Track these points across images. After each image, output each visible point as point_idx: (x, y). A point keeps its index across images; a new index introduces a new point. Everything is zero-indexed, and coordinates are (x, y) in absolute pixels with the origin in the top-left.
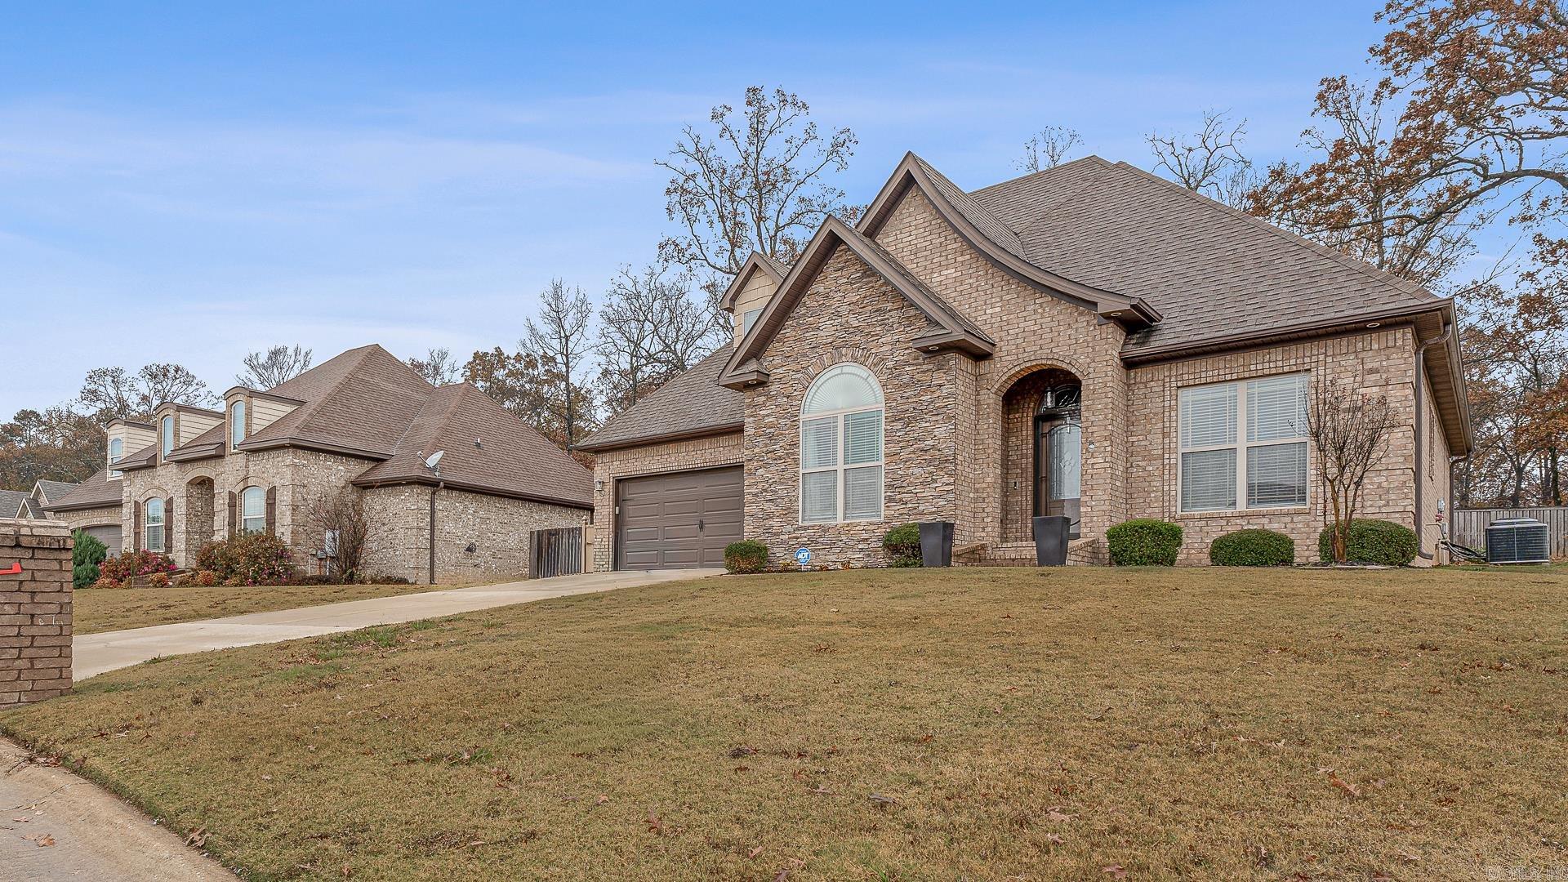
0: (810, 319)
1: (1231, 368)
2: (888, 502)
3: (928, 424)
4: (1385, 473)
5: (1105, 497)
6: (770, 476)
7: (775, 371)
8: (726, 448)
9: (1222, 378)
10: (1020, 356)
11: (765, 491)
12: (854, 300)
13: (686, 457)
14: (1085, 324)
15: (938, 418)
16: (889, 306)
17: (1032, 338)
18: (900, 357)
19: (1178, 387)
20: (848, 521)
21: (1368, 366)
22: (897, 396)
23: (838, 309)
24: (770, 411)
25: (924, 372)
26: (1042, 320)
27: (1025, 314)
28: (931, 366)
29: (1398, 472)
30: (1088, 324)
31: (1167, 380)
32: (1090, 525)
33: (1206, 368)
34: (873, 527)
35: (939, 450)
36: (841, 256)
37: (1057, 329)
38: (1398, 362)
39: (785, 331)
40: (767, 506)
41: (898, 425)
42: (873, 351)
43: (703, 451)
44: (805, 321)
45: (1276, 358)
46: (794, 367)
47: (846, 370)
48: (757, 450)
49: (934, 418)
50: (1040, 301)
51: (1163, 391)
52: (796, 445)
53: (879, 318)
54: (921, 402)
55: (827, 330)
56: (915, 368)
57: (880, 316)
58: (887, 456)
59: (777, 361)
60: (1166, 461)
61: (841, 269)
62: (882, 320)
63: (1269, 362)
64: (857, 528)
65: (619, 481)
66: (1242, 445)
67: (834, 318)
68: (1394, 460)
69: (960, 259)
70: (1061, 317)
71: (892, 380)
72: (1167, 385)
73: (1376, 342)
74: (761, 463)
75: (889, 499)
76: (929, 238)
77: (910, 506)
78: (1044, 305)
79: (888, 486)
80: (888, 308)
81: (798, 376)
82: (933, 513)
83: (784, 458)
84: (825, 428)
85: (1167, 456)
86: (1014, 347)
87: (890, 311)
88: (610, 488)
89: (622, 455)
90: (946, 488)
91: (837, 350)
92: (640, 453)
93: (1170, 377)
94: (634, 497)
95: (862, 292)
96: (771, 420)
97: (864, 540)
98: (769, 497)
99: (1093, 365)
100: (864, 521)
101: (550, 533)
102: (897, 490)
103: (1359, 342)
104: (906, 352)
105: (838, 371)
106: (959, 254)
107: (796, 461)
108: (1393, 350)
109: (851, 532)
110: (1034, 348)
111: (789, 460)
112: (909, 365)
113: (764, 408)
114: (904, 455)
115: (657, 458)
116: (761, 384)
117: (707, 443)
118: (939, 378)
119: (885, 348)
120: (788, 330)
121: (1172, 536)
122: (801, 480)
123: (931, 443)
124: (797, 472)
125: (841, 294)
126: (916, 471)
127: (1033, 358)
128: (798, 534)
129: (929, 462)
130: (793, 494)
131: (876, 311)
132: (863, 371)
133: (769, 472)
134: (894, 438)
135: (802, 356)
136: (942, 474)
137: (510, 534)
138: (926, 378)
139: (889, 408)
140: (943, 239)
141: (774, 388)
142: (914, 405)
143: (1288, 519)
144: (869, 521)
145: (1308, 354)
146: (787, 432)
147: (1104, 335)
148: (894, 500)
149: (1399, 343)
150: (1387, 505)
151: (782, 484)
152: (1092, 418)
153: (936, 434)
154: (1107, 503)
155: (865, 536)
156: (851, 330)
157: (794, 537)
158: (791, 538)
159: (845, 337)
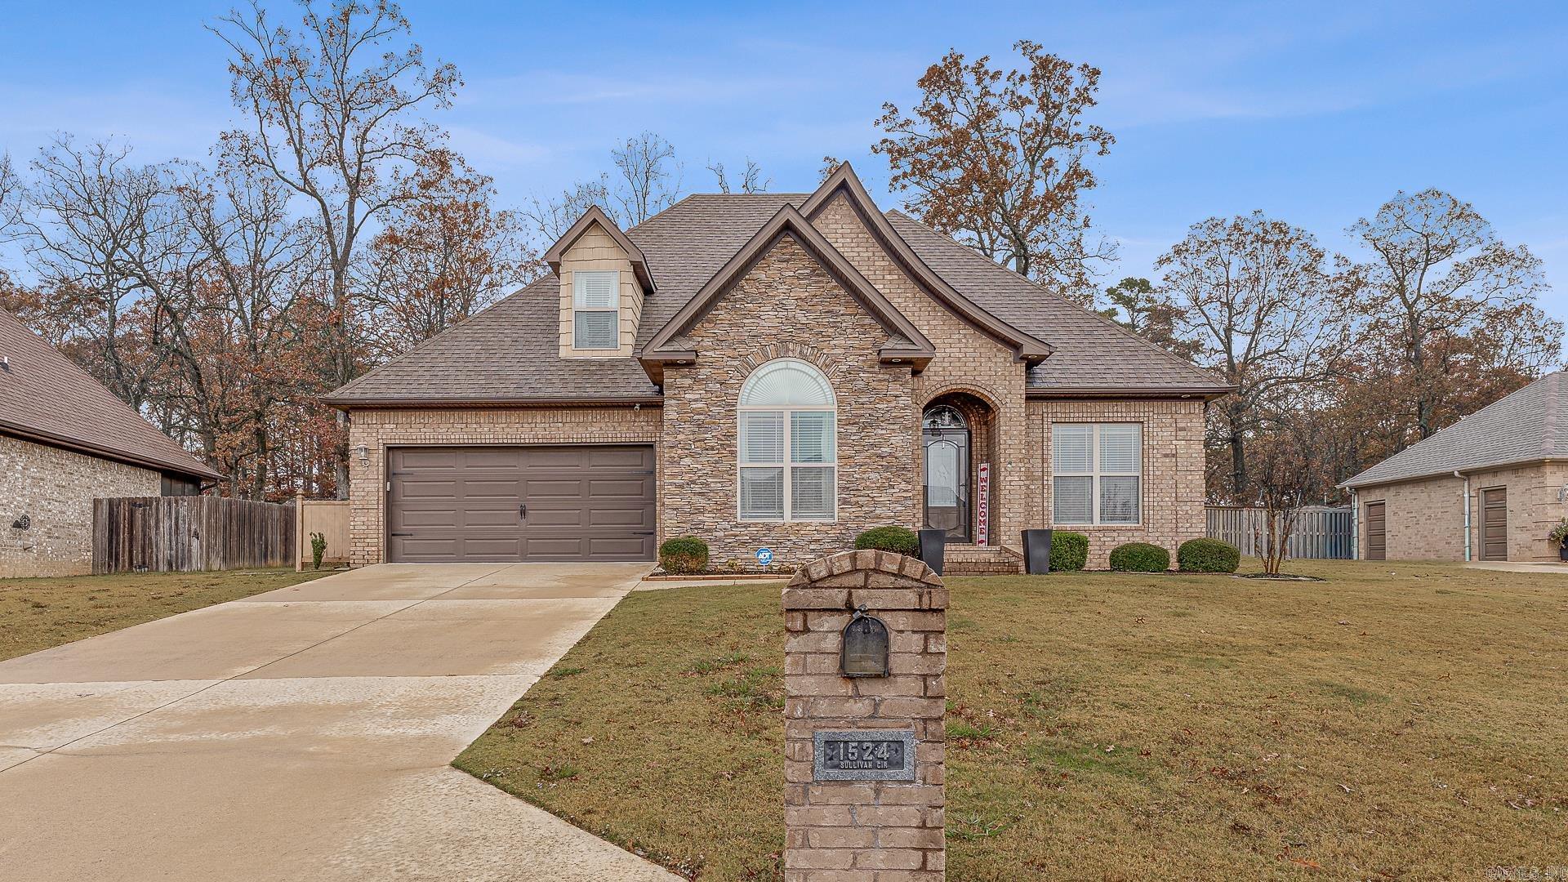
0: (749, 305)
1: (1091, 412)
2: (843, 504)
3: (884, 432)
4: (1189, 504)
5: (1021, 510)
6: (700, 467)
7: (705, 353)
8: (567, 425)
9: (1084, 420)
10: (946, 378)
11: (694, 482)
12: (803, 296)
13: (506, 430)
14: (1002, 360)
15: (896, 427)
16: (842, 310)
17: (958, 364)
18: (852, 361)
19: (1053, 422)
20: (797, 521)
21: (1180, 425)
22: (852, 400)
23: (784, 302)
24: (698, 396)
25: (880, 381)
26: (967, 350)
27: (950, 341)
28: (887, 377)
29: (1197, 503)
30: (1005, 361)
31: (1045, 415)
32: (1009, 533)
33: (1073, 410)
34: (826, 528)
35: (896, 458)
36: (785, 247)
37: (979, 359)
38: (1197, 425)
39: (717, 312)
40: (695, 499)
41: (854, 429)
42: (825, 351)
43: (533, 425)
44: (742, 306)
45: (1120, 410)
46: (730, 353)
47: (792, 365)
48: (681, 437)
49: (892, 427)
50: (964, 332)
51: (1043, 424)
52: (733, 436)
53: (831, 320)
54: (876, 410)
55: (769, 319)
56: (871, 375)
57: (831, 318)
58: (840, 458)
59: (707, 343)
60: (1045, 482)
61: (787, 261)
62: (835, 322)
63: (1118, 412)
64: (808, 528)
65: (390, 449)
66: (1097, 475)
67: (778, 309)
68: (1195, 495)
69: (888, 277)
70: (982, 350)
71: (844, 382)
72: (1045, 419)
73: (1182, 408)
74: (686, 451)
75: (844, 502)
76: (856, 249)
77: (867, 509)
78: (968, 336)
79: (843, 489)
80: (841, 312)
81: (736, 363)
82: (890, 518)
83: (718, 449)
84: (767, 423)
85: (1045, 478)
86: (941, 369)
87: (842, 315)
88: (378, 458)
89: (401, 417)
90: (905, 495)
91: (781, 346)
92: (433, 418)
93: (1048, 413)
94: (416, 472)
95: (812, 290)
96: (700, 405)
97: (816, 541)
98: (698, 490)
99: (1009, 396)
100: (816, 521)
101: (133, 503)
102: (852, 492)
103: (1174, 406)
104: (861, 358)
105: (783, 365)
106: (886, 272)
107: (733, 453)
108: (1193, 416)
109: (802, 532)
110: (959, 373)
111: (725, 452)
112: (864, 372)
113: (690, 392)
114: (859, 459)
115: (460, 426)
116: (690, 364)
117: (539, 416)
118: (895, 389)
119: (836, 351)
120: (723, 312)
121: (1079, 544)
122: (738, 475)
123: (888, 450)
124: (735, 465)
125: (786, 287)
126: (872, 475)
127: (958, 382)
128: (736, 531)
129: (887, 468)
130: (730, 488)
131: (826, 312)
132: (812, 371)
133: (697, 462)
134: (849, 441)
135: (741, 343)
136: (899, 480)
137: (70, 503)
138: (882, 386)
139: (841, 411)
140: (871, 254)
141: (704, 372)
142: (870, 412)
143: (1130, 534)
144: (822, 521)
145: (1142, 410)
146: (722, 421)
147: (1018, 372)
148: (849, 503)
149: (1197, 411)
150: (1191, 527)
151: (715, 476)
152: (1009, 442)
153: (893, 442)
154: (1022, 515)
155: (817, 537)
156: (799, 326)
157: (732, 535)
158: (728, 535)
159: (792, 332)
